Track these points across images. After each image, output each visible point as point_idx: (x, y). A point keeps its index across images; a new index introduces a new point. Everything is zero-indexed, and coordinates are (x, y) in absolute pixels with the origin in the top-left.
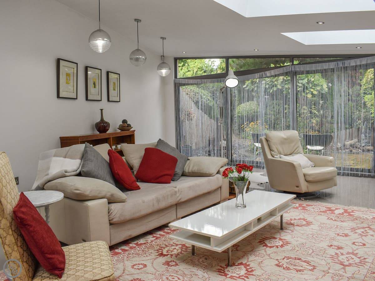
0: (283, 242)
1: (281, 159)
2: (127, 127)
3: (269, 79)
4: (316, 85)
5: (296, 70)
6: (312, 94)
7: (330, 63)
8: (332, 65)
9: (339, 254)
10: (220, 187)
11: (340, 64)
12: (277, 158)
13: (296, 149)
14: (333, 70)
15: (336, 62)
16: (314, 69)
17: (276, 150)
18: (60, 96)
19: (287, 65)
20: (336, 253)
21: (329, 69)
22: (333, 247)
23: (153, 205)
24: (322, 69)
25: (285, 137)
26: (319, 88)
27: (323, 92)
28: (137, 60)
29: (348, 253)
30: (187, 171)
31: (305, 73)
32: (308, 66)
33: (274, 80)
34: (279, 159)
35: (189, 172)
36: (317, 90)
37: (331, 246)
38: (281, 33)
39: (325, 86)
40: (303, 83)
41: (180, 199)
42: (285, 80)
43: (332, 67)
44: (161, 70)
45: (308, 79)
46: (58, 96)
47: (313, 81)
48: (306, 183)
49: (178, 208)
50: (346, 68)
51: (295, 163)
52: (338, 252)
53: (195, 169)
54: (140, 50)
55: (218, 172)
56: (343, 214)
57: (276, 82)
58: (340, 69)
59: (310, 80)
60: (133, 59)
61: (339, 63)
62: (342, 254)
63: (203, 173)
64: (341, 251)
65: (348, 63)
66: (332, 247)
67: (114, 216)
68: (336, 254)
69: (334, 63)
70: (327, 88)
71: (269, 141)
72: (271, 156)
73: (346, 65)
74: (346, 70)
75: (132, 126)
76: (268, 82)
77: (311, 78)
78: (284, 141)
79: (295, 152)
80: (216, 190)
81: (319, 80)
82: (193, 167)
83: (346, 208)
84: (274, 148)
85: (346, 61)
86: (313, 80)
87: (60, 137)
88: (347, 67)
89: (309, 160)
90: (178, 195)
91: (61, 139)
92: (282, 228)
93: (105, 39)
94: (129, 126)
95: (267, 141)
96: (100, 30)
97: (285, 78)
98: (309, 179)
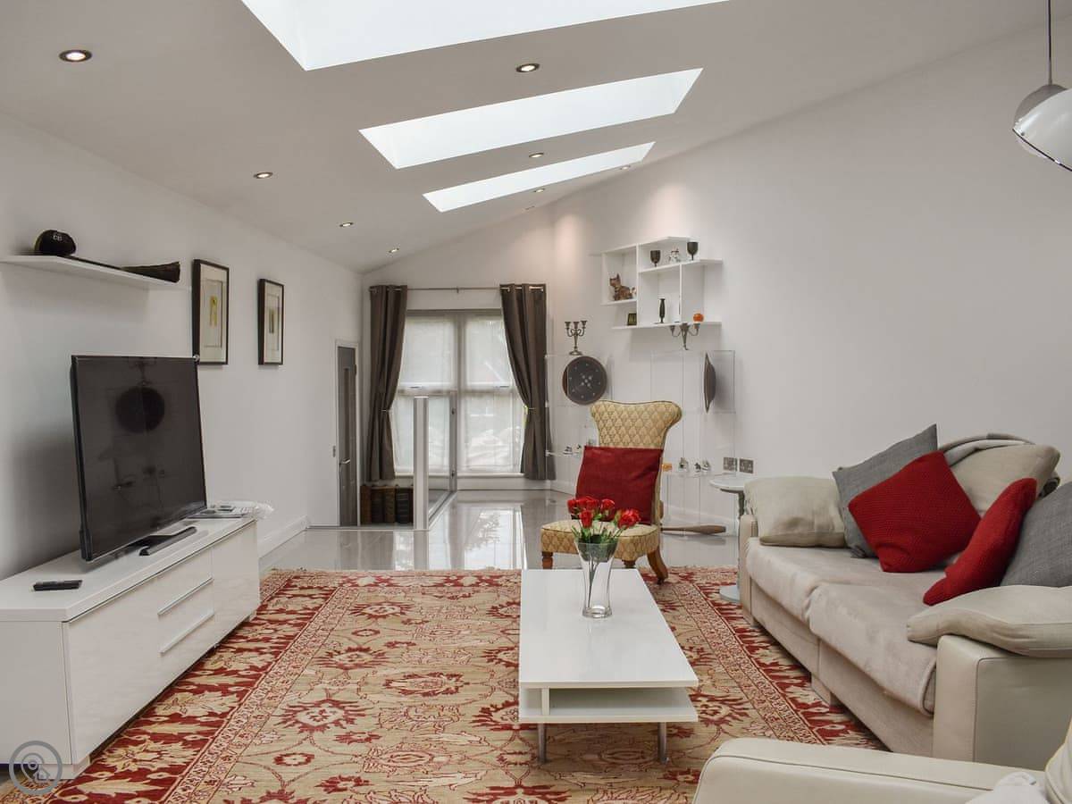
0: (492, 721)
9: (343, 723)
20: (352, 723)
22: (364, 737)
29: (323, 728)
37: (369, 739)
52: (350, 728)
62: (337, 723)
64: (342, 732)
66: (366, 736)
68: (351, 721)
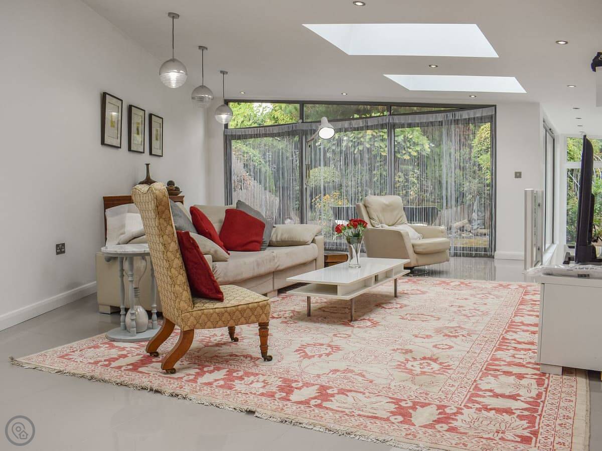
0: (401, 305)
1: (383, 229)
2: (175, 190)
3: (353, 134)
4: (415, 144)
5: (394, 122)
6: (410, 155)
7: (438, 114)
8: (440, 117)
9: (461, 310)
10: (316, 260)
11: (450, 116)
12: (379, 227)
13: (399, 219)
14: (441, 123)
15: (444, 114)
16: (417, 121)
17: (377, 219)
18: (105, 143)
19: (375, 115)
21: (436, 122)
23: (254, 269)
24: (428, 121)
25: (387, 203)
26: (418, 148)
27: (424, 153)
28: (202, 99)
29: (470, 309)
30: (274, 240)
31: (406, 126)
32: (410, 118)
33: (360, 136)
34: (381, 228)
35: (277, 242)
36: (417, 151)
37: (452, 306)
38: (385, 75)
39: (426, 146)
40: (399, 141)
41: (278, 267)
42: (374, 136)
43: (439, 120)
44: (221, 115)
45: (405, 136)
46: (103, 143)
47: (411, 139)
48: (415, 255)
49: (275, 277)
50: (457, 122)
51: (401, 231)
52: (459, 309)
53: (286, 237)
54: (205, 86)
55: (313, 241)
56: (459, 285)
57: (362, 139)
58: (450, 121)
59: (407, 138)
60: (196, 98)
61: (448, 115)
62: (464, 310)
63: (296, 242)
64: (463, 308)
65: (460, 115)
67: (219, 274)
69: (442, 114)
70: (429, 148)
71: (368, 207)
72: (371, 226)
73: (457, 118)
74: (458, 124)
75: (181, 191)
76: (351, 139)
77: (409, 135)
78: (387, 208)
79: (399, 222)
80: (311, 262)
81: (418, 138)
82: (282, 234)
83: (462, 281)
84: (374, 215)
85: (457, 113)
86: (411, 137)
87: (104, 198)
88: (458, 120)
89: (416, 231)
90: (276, 261)
91: (104, 200)
92: (396, 296)
93: (181, 71)
94: (177, 189)
95: (366, 207)
96: (173, 60)
97: (375, 134)
98: (419, 249)
